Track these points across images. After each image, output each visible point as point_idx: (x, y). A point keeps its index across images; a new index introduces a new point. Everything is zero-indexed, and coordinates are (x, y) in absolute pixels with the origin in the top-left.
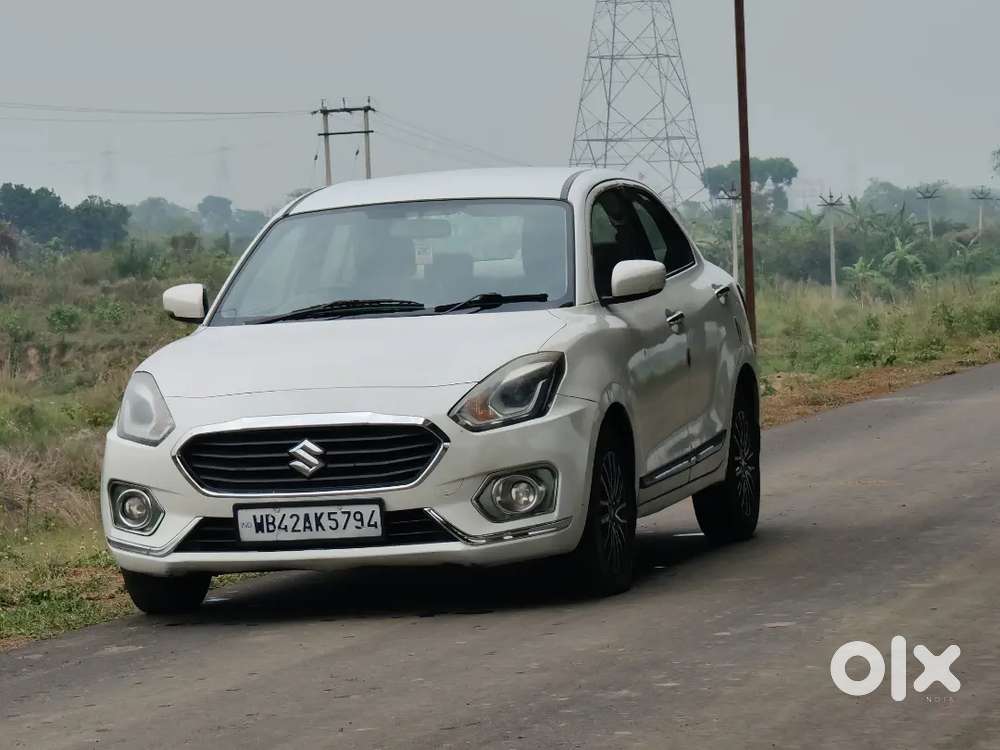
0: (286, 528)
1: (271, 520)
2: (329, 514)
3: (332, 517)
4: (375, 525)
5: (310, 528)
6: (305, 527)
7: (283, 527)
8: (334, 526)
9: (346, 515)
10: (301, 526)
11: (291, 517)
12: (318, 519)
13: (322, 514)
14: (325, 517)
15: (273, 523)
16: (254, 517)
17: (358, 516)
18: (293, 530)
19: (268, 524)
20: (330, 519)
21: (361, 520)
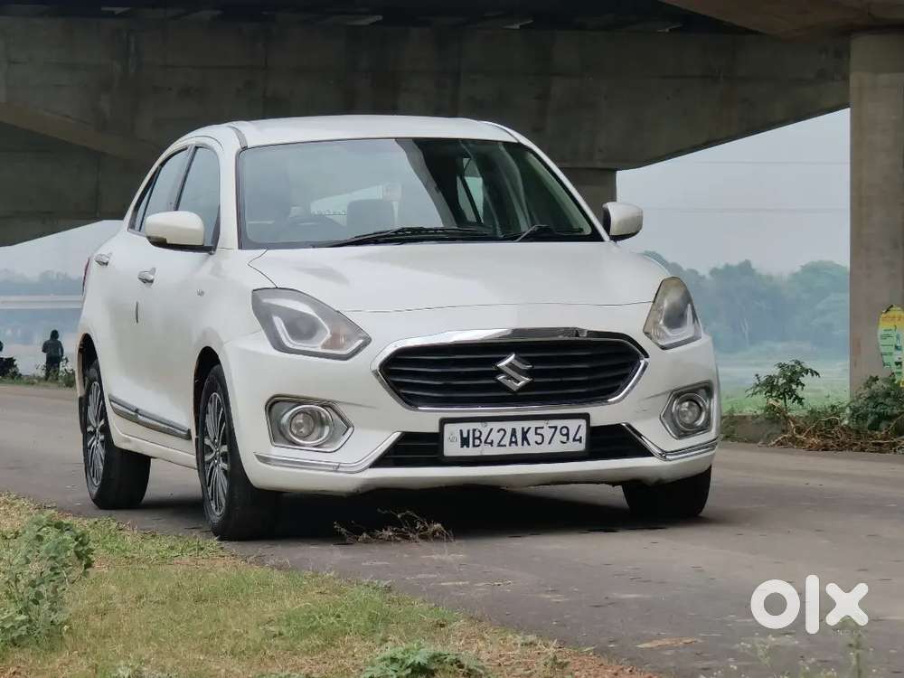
0: (491, 443)
1: (477, 434)
2: (536, 428)
3: (539, 431)
4: (580, 440)
5: (516, 443)
6: (511, 442)
7: (489, 441)
8: (540, 441)
9: (553, 430)
10: (506, 441)
11: (498, 431)
12: (524, 434)
13: (529, 428)
14: (532, 430)
15: (479, 438)
16: (461, 431)
17: (564, 431)
18: (499, 445)
19: (474, 438)
20: (536, 434)
21: (567, 435)
